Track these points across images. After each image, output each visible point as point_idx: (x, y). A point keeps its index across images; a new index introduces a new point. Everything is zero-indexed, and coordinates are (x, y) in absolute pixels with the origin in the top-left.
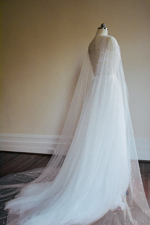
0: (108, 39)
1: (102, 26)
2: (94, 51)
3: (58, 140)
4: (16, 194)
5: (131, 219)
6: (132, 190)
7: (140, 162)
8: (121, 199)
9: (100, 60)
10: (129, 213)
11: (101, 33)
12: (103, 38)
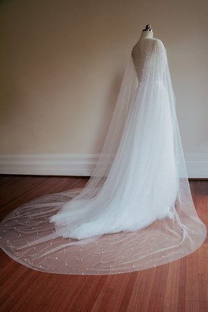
0: (154, 43)
1: (147, 28)
2: (139, 55)
3: (96, 159)
4: (57, 211)
5: (180, 224)
6: (180, 201)
7: (190, 180)
8: (169, 209)
9: (146, 65)
10: (178, 219)
11: (146, 35)
12: (148, 41)
